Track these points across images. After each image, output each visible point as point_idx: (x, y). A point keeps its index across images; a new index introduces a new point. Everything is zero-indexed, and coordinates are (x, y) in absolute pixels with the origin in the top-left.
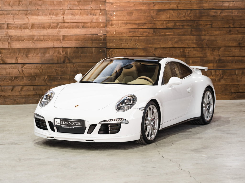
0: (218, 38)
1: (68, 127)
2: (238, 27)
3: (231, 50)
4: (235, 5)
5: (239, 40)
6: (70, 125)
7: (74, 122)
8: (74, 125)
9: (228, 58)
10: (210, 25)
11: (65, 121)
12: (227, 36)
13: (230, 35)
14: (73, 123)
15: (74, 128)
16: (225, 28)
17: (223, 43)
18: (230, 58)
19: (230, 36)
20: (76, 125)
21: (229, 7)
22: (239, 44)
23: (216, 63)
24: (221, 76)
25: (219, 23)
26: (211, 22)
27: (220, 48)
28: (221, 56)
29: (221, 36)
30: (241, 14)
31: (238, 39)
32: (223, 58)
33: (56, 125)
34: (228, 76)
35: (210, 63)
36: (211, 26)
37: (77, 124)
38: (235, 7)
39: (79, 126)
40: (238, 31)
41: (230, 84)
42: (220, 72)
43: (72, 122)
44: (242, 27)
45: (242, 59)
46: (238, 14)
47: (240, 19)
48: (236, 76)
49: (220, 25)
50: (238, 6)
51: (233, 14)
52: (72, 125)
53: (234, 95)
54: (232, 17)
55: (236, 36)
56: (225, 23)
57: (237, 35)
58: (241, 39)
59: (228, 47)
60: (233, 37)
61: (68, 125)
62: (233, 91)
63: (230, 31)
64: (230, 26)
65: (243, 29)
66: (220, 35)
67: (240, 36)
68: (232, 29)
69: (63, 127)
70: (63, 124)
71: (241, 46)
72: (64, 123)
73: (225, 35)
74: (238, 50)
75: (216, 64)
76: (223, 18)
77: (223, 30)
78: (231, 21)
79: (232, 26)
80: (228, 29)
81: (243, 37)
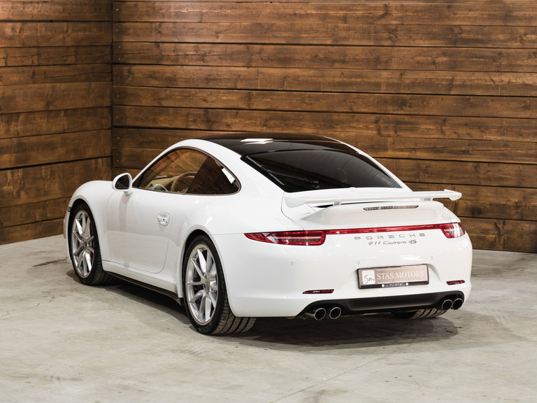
0: (17, 91)
2: (45, 63)
3: (34, 119)
4: (40, 11)
5: (48, 95)
9: (31, 138)
10: (4, 61)
12: (30, 85)
13: (34, 83)
16: (25, 66)
17: (25, 103)
18: (34, 139)
19: (33, 85)
21: (33, 17)
22: (48, 104)
23: (14, 152)
24: (20, 183)
25: (17, 55)
26: (5, 53)
27: (19, 116)
28: (20, 135)
29: (21, 86)
30: (49, 33)
32: (24, 140)
34: (31, 184)
35: (5, 153)
36: (6, 62)
38: (42, 16)
40: (45, 73)
41: (35, 201)
42: (19, 174)
44: (51, 63)
46: (46, 34)
47: (48, 45)
48: (42, 181)
49: (18, 59)
50: (46, 13)
51: (39, 34)
53: (40, 228)
54: (37, 41)
55: (42, 85)
56: (26, 55)
57: (43, 83)
58: (50, 93)
59: (32, 112)
60: (38, 88)
62: (38, 218)
63: (34, 73)
64: (33, 63)
65: (52, 68)
66: (20, 84)
67: (48, 85)
68: (36, 68)
73: (27, 83)
74: (45, 121)
75: (14, 154)
76: (23, 44)
77: (23, 72)
78: (34, 50)
79: (36, 63)
80: (31, 69)
81: (53, 88)
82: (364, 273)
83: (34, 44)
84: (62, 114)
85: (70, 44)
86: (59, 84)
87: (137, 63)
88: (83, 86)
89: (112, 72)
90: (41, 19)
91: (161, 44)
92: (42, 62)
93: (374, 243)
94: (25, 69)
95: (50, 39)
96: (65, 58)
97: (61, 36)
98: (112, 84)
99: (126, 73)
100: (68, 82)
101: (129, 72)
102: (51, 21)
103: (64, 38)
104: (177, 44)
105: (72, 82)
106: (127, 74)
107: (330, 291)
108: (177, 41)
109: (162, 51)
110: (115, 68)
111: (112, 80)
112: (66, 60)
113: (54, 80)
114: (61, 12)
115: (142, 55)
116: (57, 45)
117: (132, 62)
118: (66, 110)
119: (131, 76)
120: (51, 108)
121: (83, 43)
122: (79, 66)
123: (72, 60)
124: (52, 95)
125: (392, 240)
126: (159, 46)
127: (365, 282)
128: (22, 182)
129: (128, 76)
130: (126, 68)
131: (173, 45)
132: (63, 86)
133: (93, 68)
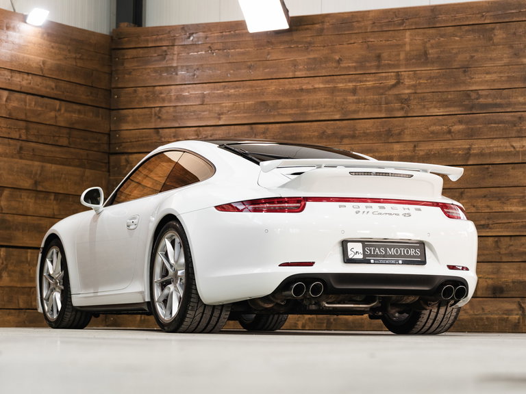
2: (34, 139)
3: (21, 197)
4: (30, 83)
5: (36, 174)
9: (16, 217)
12: (16, 160)
13: (21, 158)
16: (11, 139)
17: (11, 177)
18: (20, 219)
19: (20, 161)
21: (21, 88)
22: (36, 183)
25: (2, 125)
27: (3, 191)
28: (3, 212)
29: (6, 159)
30: (39, 109)
31: (34, 172)
32: (8, 218)
34: (15, 266)
38: (32, 88)
40: (33, 150)
41: (19, 286)
44: (40, 141)
45: (39, 222)
46: (35, 108)
47: (38, 121)
48: (27, 265)
49: (4, 129)
50: (36, 87)
51: (28, 107)
53: (23, 316)
54: (26, 114)
55: (30, 162)
56: (13, 127)
57: (31, 160)
58: (39, 172)
59: (17, 188)
60: (26, 165)
62: (22, 305)
63: (21, 148)
64: (20, 137)
65: (41, 146)
66: (5, 157)
67: (37, 163)
68: (24, 144)
71: (38, 189)
73: (12, 157)
74: (33, 201)
76: (10, 114)
77: (9, 144)
78: (22, 124)
79: (24, 137)
80: (19, 143)
81: (42, 167)
82: (350, 245)
83: (23, 117)
84: (52, 197)
85: (62, 124)
86: (49, 165)
87: (135, 151)
88: (77, 171)
89: (109, 163)
90: (30, 91)
91: (160, 130)
92: (31, 138)
93: (361, 212)
94: (11, 141)
95: (39, 115)
96: (57, 138)
97: (53, 114)
98: (109, 175)
99: (123, 163)
100: (60, 164)
101: (127, 161)
102: (42, 96)
103: (56, 117)
104: (177, 129)
105: (63, 164)
106: (125, 164)
107: (311, 264)
108: (177, 125)
109: (161, 137)
110: (113, 158)
111: (109, 171)
112: (57, 141)
113: (43, 159)
114: (53, 89)
115: (141, 142)
116: (48, 123)
117: (130, 151)
118: (56, 194)
119: (129, 165)
120: (40, 188)
121: (77, 126)
122: (72, 150)
123: (64, 141)
124: (41, 174)
125: (382, 211)
126: (158, 133)
127: (351, 255)
128: (5, 263)
129: (126, 166)
130: (123, 157)
131: (174, 130)
132: (54, 167)
133: (87, 155)
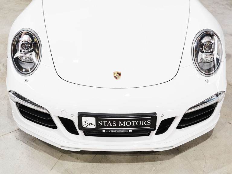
1: (118, 132)
6: (123, 127)
7: (131, 120)
8: (131, 126)
11: (108, 120)
14: (128, 124)
15: (130, 131)
20: (136, 126)
33: (84, 127)
37: (139, 123)
39: (144, 126)
43: (126, 121)
52: (126, 127)
61: (118, 126)
69: (104, 131)
70: (103, 126)
72: (106, 124)
